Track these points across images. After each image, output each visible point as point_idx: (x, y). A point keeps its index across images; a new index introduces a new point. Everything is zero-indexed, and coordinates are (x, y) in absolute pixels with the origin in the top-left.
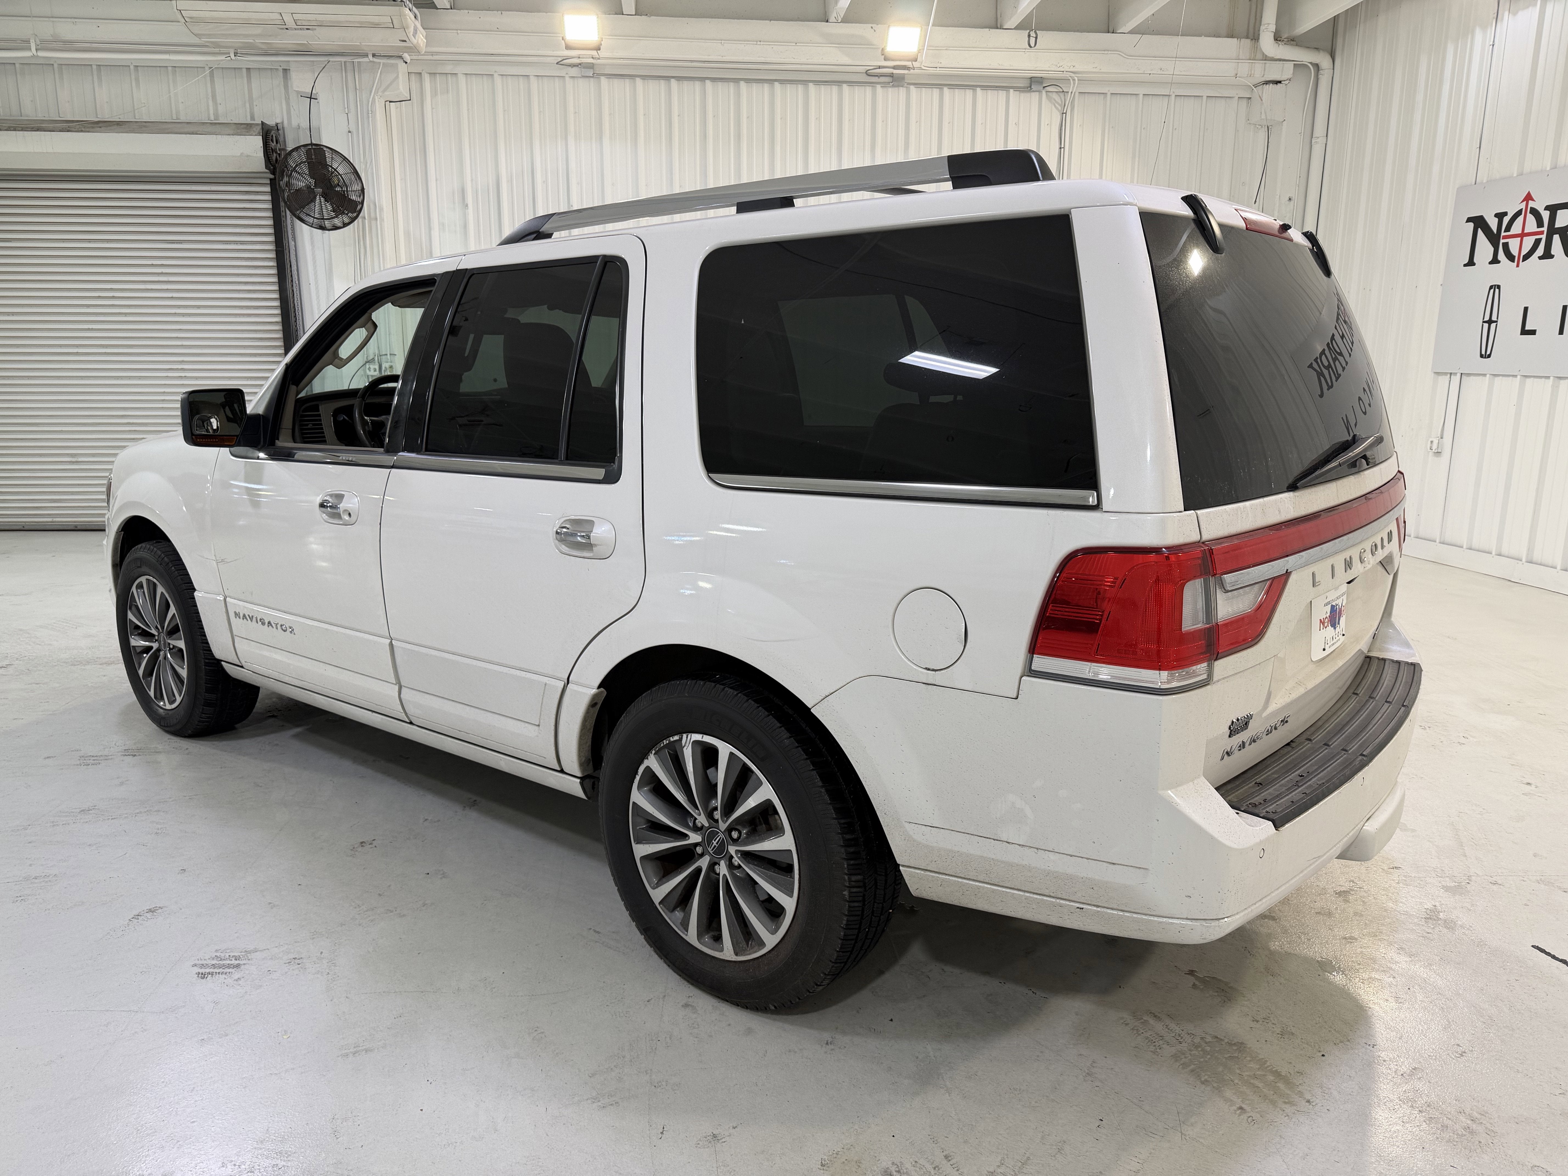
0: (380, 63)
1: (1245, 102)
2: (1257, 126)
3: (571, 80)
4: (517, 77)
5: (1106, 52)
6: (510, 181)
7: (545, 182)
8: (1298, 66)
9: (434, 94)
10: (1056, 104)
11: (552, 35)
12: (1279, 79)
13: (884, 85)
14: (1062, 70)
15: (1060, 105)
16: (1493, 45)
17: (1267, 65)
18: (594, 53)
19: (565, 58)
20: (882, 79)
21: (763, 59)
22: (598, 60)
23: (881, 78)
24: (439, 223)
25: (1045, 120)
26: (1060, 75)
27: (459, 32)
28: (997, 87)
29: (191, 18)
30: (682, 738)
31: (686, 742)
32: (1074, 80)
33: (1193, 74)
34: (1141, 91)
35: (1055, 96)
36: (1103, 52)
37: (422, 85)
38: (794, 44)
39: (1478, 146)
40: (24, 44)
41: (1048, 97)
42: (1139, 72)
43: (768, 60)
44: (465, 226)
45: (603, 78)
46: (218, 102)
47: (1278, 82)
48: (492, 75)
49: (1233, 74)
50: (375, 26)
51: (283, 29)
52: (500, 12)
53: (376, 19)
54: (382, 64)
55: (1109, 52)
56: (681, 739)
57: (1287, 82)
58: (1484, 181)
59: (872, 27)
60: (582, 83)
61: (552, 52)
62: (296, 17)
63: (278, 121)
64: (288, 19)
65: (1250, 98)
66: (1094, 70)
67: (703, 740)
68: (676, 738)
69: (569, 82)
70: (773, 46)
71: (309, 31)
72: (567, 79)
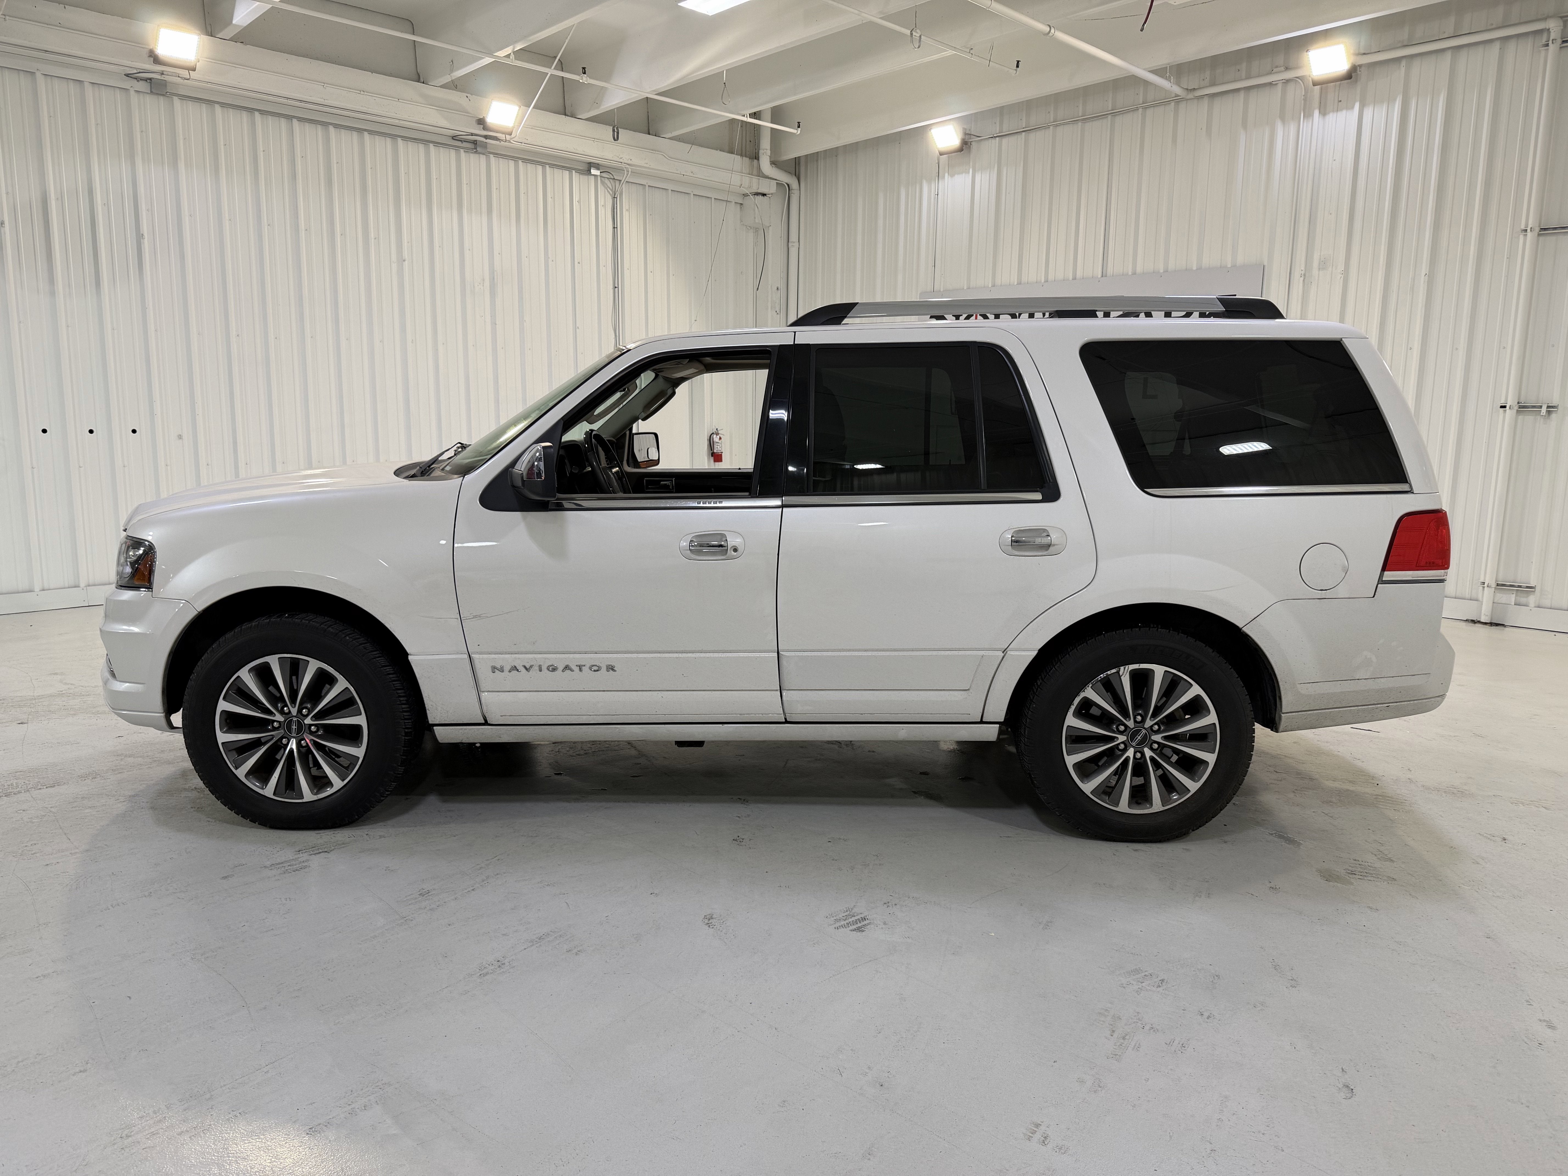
1: (739, 206)
2: (748, 227)
3: (137, 95)
4: (66, 80)
5: (654, 152)
7: (107, 204)
8: (780, 185)
10: (608, 189)
12: (765, 193)
13: (467, 150)
14: (621, 160)
15: (612, 190)
16: (938, 195)
17: (760, 180)
19: (143, 71)
20: (465, 145)
21: (365, 108)
23: (464, 143)
25: (601, 202)
26: (619, 165)
28: (563, 167)
30: (1119, 670)
31: (1123, 673)
32: (628, 171)
33: (712, 179)
34: (670, 187)
35: (606, 181)
36: (652, 151)
38: (397, 100)
39: (934, 265)
41: (602, 183)
42: (677, 172)
43: (370, 111)
45: (175, 99)
47: (764, 195)
48: (33, 73)
49: (739, 185)
52: (62, 6)
55: (657, 152)
56: (1118, 672)
57: (770, 196)
58: (942, 290)
59: (467, 97)
61: (130, 62)
65: (741, 204)
66: (645, 165)
67: (1140, 667)
68: (1114, 671)
70: (375, 98)
72: (132, 93)
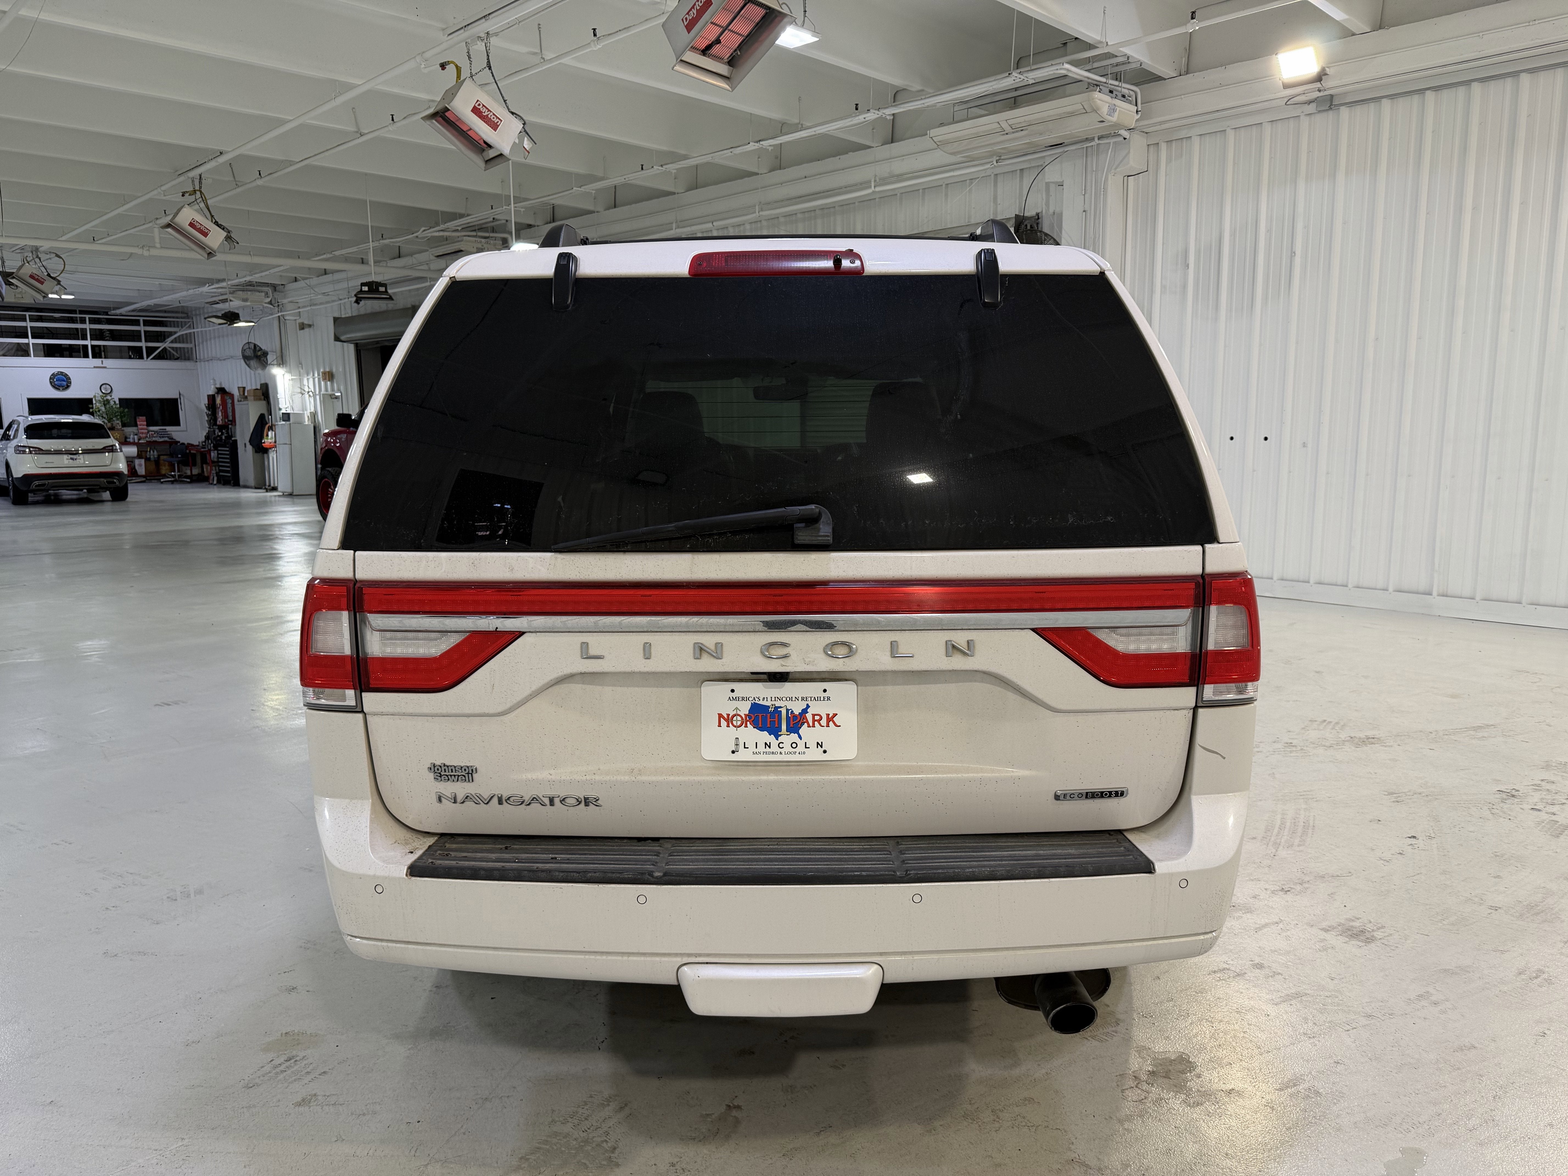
0: (1110, 143)
3: (1308, 118)
6: (1233, 234)
7: (1269, 231)
9: (1169, 160)
11: (1264, 79)
18: (1318, 85)
19: (1290, 97)
22: (1325, 92)
24: (1161, 285)
27: (1183, 96)
29: (940, 141)
37: (1158, 153)
40: (865, 185)
44: (1184, 287)
45: (1342, 108)
46: (999, 202)
48: (1227, 130)
50: (1072, 114)
51: (1004, 135)
52: (1224, 67)
53: (1069, 109)
54: (1112, 143)
60: (1319, 118)
61: (1273, 95)
62: (1010, 122)
63: (1039, 211)
64: (1005, 125)
69: (1305, 122)
71: (1022, 132)
72: (1304, 118)
